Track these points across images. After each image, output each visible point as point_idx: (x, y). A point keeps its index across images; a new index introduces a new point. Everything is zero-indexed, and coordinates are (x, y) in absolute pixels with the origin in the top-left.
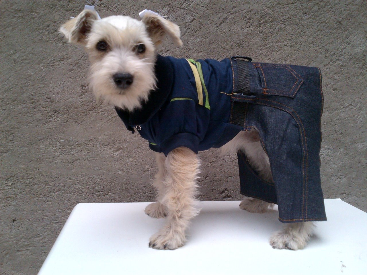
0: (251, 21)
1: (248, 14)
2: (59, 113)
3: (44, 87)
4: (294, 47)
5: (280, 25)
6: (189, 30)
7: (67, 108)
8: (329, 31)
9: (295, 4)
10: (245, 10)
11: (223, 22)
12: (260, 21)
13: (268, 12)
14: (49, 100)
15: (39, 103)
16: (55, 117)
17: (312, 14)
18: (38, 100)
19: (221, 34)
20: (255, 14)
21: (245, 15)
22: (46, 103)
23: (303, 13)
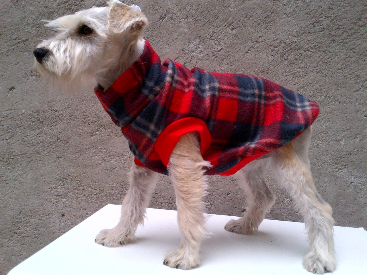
0: (276, 49)
1: (273, 42)
2: (104, 128)
3: (94, 105)
4: (321, 73)
5: (306, 52)
6: (217, 58)
7: (110, 124)
8: (359, 57)
9: (322, 33)
10: (271, 39)
11: (249, 50)
12: (285, 49)
13: (294, 40)
14: (96, 116)
15: (89, 118)
16: (100, 131)
17: (340, 41)
18: (89, 116)
19: (247, 61)
20: (280, 42)
21: (271, 44)
22: (94, 119)
23: (331, 41)
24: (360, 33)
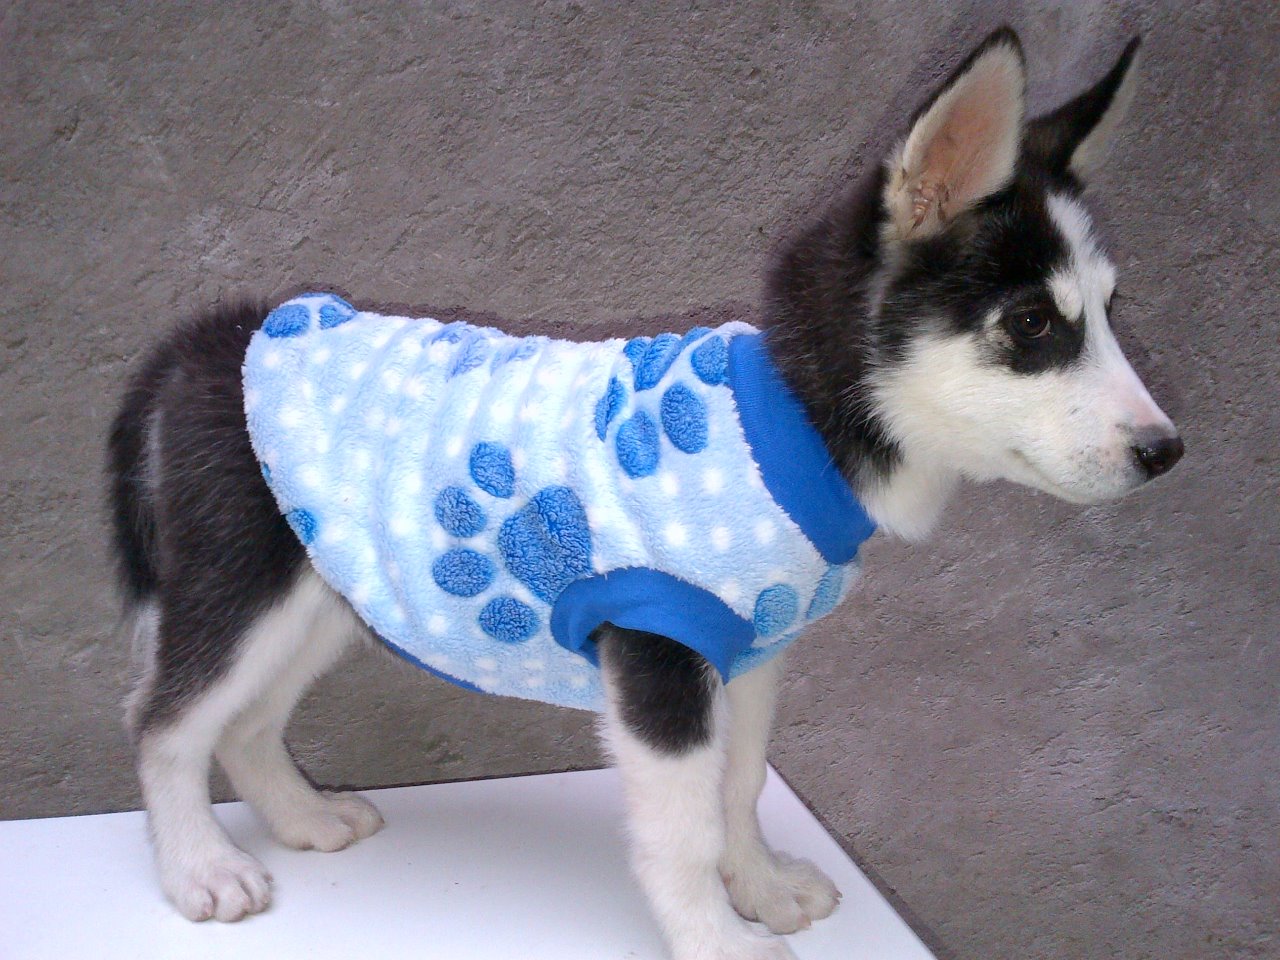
24: (725, 184)
